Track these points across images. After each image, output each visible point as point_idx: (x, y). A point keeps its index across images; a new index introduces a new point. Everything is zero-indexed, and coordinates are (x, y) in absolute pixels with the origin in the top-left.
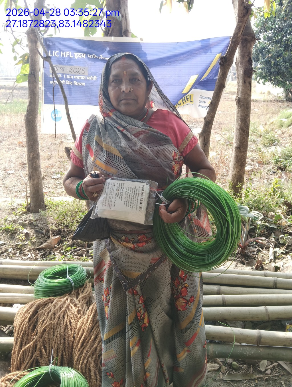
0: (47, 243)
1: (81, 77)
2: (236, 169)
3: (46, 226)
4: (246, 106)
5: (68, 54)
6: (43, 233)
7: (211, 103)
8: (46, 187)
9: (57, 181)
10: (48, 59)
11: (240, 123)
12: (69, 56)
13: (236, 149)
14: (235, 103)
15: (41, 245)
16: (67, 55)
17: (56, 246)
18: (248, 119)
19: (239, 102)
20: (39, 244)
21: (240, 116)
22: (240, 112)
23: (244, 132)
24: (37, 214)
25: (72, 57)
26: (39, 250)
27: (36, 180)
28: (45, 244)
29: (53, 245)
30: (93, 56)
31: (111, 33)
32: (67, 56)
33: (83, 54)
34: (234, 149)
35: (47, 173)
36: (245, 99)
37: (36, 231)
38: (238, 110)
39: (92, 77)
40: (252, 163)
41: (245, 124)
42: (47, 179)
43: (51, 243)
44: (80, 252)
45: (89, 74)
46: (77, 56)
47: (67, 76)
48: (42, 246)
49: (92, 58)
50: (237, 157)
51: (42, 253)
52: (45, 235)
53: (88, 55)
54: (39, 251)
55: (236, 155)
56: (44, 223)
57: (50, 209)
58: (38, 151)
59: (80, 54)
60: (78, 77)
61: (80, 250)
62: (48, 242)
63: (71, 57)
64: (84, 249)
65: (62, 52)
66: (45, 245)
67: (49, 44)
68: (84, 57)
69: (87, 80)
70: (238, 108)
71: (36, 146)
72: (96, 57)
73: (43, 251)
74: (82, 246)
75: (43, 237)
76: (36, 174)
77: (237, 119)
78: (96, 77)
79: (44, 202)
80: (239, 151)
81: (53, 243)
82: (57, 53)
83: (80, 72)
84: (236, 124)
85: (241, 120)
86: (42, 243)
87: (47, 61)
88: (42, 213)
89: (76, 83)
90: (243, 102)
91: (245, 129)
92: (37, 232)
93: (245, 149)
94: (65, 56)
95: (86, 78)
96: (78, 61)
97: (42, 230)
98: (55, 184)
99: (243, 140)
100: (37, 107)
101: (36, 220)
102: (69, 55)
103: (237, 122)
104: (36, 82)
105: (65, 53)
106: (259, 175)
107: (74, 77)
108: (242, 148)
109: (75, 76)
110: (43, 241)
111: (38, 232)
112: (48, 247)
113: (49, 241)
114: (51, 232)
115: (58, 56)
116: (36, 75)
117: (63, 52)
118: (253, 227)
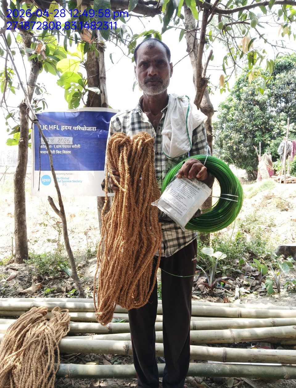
0: (29, 289)
6: (25, 281)
10: (36, 121)
15: (23, 290)
16: (54, 128)
17: (37, 291)
24: (20, 265)
29: (34, 291)
30: (78, 127)
39: (76, 145)
43: (32, 289)
46: (64, 128)
52: (28, 282)
53: (74, 127)
54: (21, 296)
58: (24, 207)
59: (67, 127)
61: (59, 295)
64: (63, 294)
66: (27, 291)
68: (70, 129)
73: (25, 296)
74: (61, 292)
75: (25, 284)
76: (22, 228)
78: (80, 146)
79: (27, 254)
88: (26, 262)
92: (20, 279)
95: (71, 146)
100: (25, 168)
110: (25, 288)
114: (33, 280)
118: (220, 271)
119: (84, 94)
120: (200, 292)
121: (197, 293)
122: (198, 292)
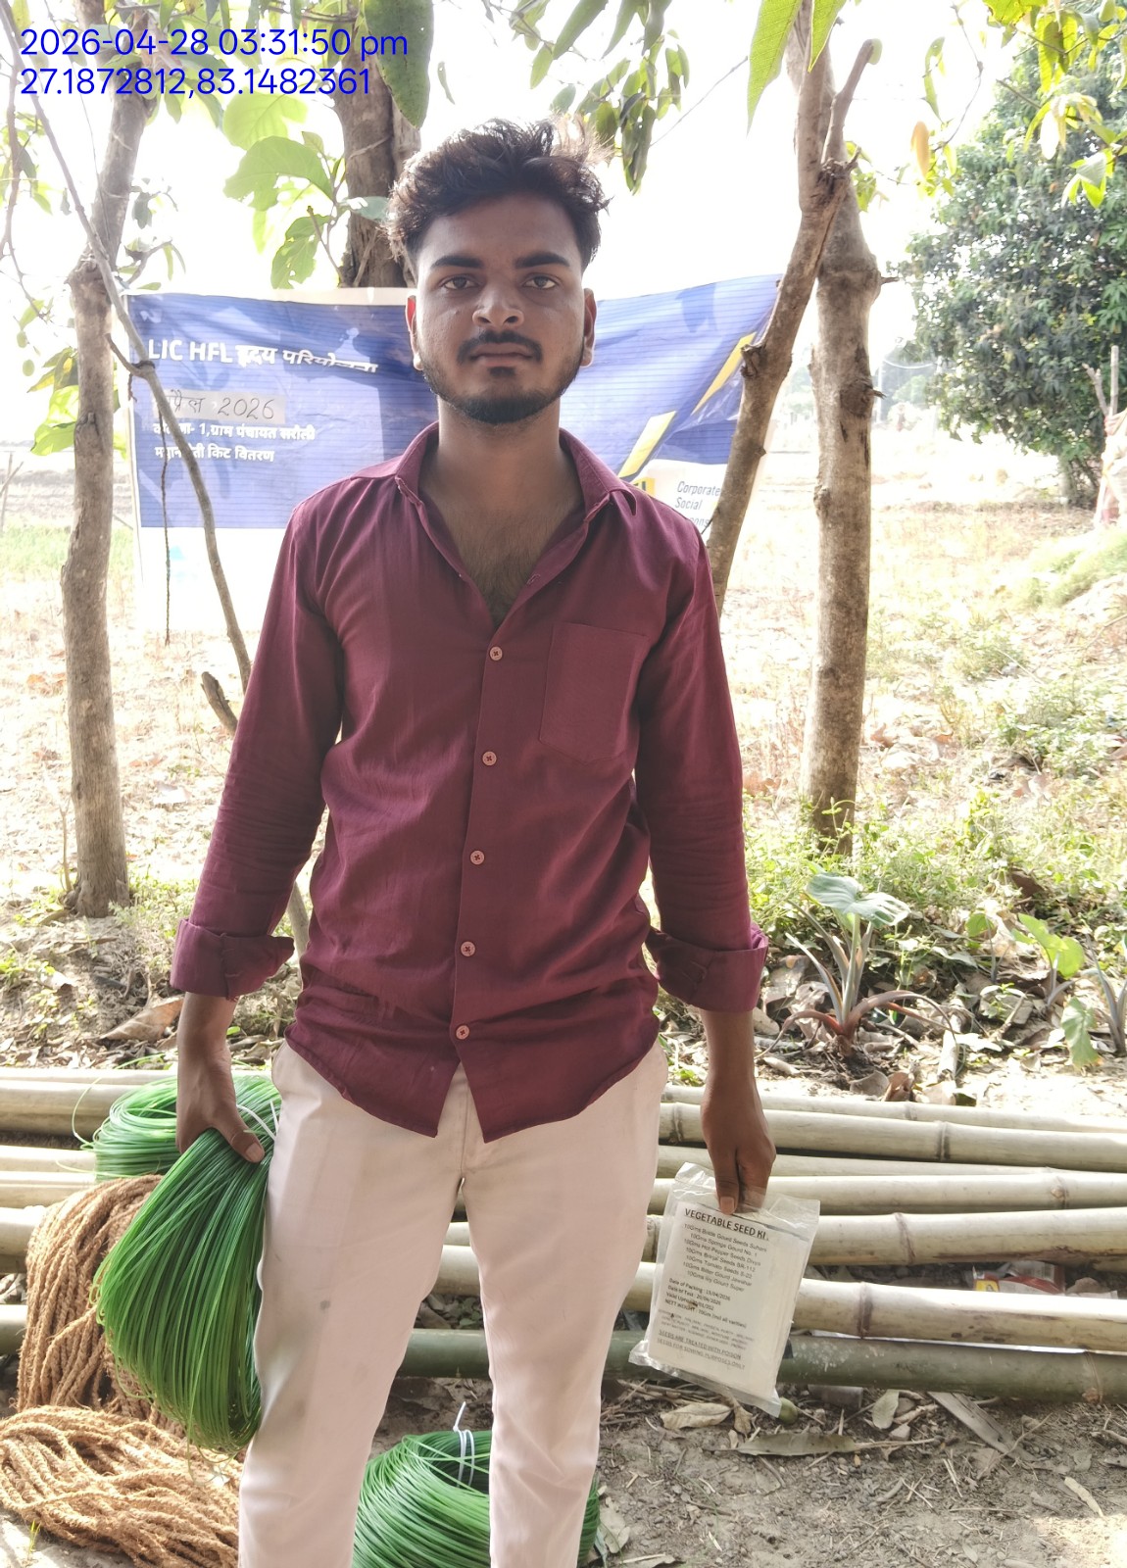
0: (138, 1020)
1: (262, 429)
2: (823, 752)
3: (133, 961)
4: (851, 519)
5: (215, 349)
6: (122, 988)
7: (719, 511)
8: (133, 836)
9: (174, 814)
10: (145, 369)
11: (833, 580)
12: (217, 358)
13: (821, 677)
14: (814, 509)
15: (114, 1027)
16: (211, 353)
17: (169, 1030)
18: (863, 565)
19: (826, 503)
20: (109, 1024)
21: (831, 555)
22: (831, 543)
23: (848, 613)
24: (100, 923)
25: (230, 360)
26: (109, 1043)
27: (100, 799)
28: (131, 1022)
29: (157, 1029)
30: (301, 355)
31: (365, 273)
32: (210, 358)
33: (266, 350)
34: (815, 679)
35: (136, 786)
36: (846, 493)
37: (99, 978)
38: (825, 536)
39: (297, 428)
40: (915, 741)
41: (850, 584)
42: (134, 809)
43: (149, 1020)
44: (254, 1054)
45: (287, 420)
46: (248, 355)
47: (213, 427)
48: (120, 1029)
49: (299, 362)
50: (828, 706)
51: (120, 1056)
52: (130, 993)
53: (286, 352)
54: (108, 1048)
55: (824, 700)
56: (126, 953)
57: (147, 903)
58: (106, 695)
59: (257, 349)
60: (251, 432)
61: (252, 1045)
62: (139, 1016)
63: (224, 359)
64: (268, 1042)
65: (193, 344)
66: (131, 1028)
67: (146, 317)
68: (272, 359)
69: (280, 440)
70: (825, 528)
71: (102, 677)
72: (312, 357)
73: (122, 1049)
74: (262, 1033)
75: (122, 1002)
76: (100, 776)
77: (822, 567)
78: (313, 430)
79: (125, 879)
80: (831, 684)
81: (159, 1021)
82: (176, 348)
83: (258, 412)
84: (821, 587)
85: (838, 571)
86: (118, 1022)
87: (141, 376)
88: (121, 913)
89: (242, 452)
90: (841, 506)
91: (851, 602)
92: (100, 982)
93: (855, 675)
94: (202, 358)
95: (278, 433)
96: (250, 376)
97: (119, 976)
98: (163, 826)
99: (845, 643)
100: (105, 537)
101: (100, 942)
102: (217, 353)
103: (824, 577)
104: (102, 450)
105: (203, 346)
106: (939, 787)
107: (235, 431)
108: (844, 672)
109: (238, 429)
110: (121, 1015)
111: (107, 983)
112: (139, 1034)
113: (144, 1014)
114: (150, 984)
115: (180, 358)
116: (101, 425)
117: (198, 344)
118: (886, 960)
119: (330, 221)
120: (801, 1044)
121: (790, 1050)
122: (789, 1044)
